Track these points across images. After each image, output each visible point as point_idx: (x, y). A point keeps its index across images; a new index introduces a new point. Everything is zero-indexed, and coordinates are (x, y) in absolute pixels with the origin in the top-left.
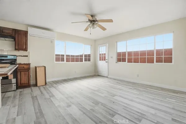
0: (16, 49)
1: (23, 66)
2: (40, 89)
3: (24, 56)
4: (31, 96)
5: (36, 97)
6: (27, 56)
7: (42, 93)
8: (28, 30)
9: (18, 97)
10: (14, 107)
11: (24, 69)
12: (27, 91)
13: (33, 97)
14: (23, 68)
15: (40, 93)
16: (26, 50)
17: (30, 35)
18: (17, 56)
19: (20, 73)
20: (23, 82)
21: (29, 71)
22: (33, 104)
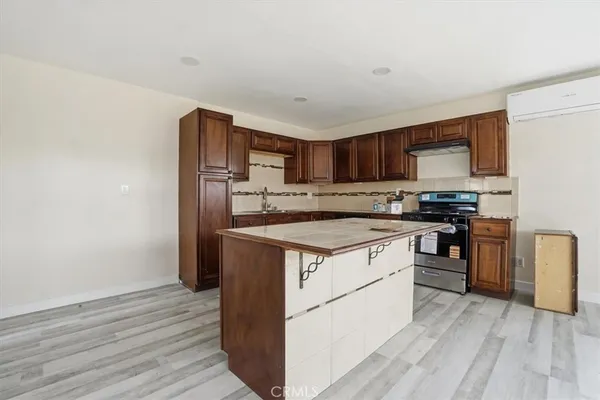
0: (473, 174)
1: (487, 225)
2: (535, 321)
3: (500, 193)
4: (488, 331)
5: (502, 341)
6: (509, 193)
7: (531, 340)
8: (506, 105)
9: (456, 314)
10: (431, 336)
11: (489, 236)
12: (491, 308)
13: (490, 337)
14: (486, 233)
15: (527, 335)
16: (501, 171)
17: (517, 119)
18: (478, 194)
19: (479, 246)
20: (484, 275)
21: (503, 243)
22: (475, 361)
